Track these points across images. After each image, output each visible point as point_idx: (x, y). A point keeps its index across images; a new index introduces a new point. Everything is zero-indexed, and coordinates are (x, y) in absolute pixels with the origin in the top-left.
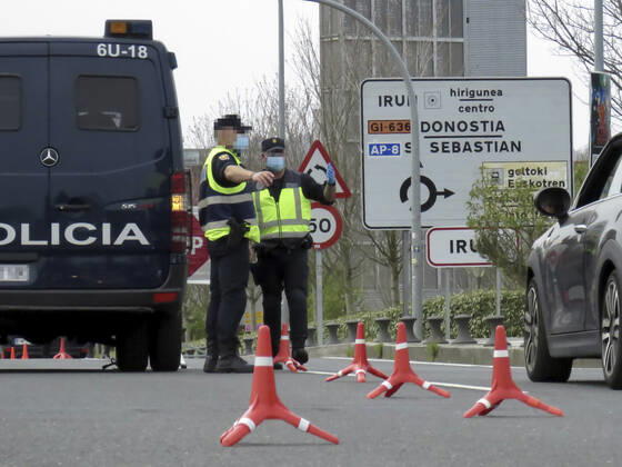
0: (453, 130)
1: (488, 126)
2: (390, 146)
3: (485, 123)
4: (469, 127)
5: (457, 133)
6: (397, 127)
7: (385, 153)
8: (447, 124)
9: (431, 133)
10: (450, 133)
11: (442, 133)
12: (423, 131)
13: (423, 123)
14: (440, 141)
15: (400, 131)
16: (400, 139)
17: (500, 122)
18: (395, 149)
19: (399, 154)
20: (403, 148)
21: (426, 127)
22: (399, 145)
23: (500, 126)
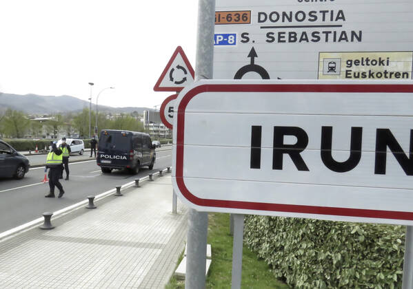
0: (290, 20)
1: (328, 16)
2: (226, 36)
3: (324, 12)
4: (308, 17)
5: (294, 22)
6: (234, 17)
7: (221, 43)
8: (284, 14)
9: (269, 23)
10: (287, 23)
11: (279, 23)
12: (259, 21)
13: (260, 14)
14: (276, 31)
15: (237, 21)
16: (237, 29)
17: (341, 12)
18: (231, 39)
19: (234, 44)
20: (239, 38)
21: (263, 17)
22: (235, 35)
23: (341, 15)
